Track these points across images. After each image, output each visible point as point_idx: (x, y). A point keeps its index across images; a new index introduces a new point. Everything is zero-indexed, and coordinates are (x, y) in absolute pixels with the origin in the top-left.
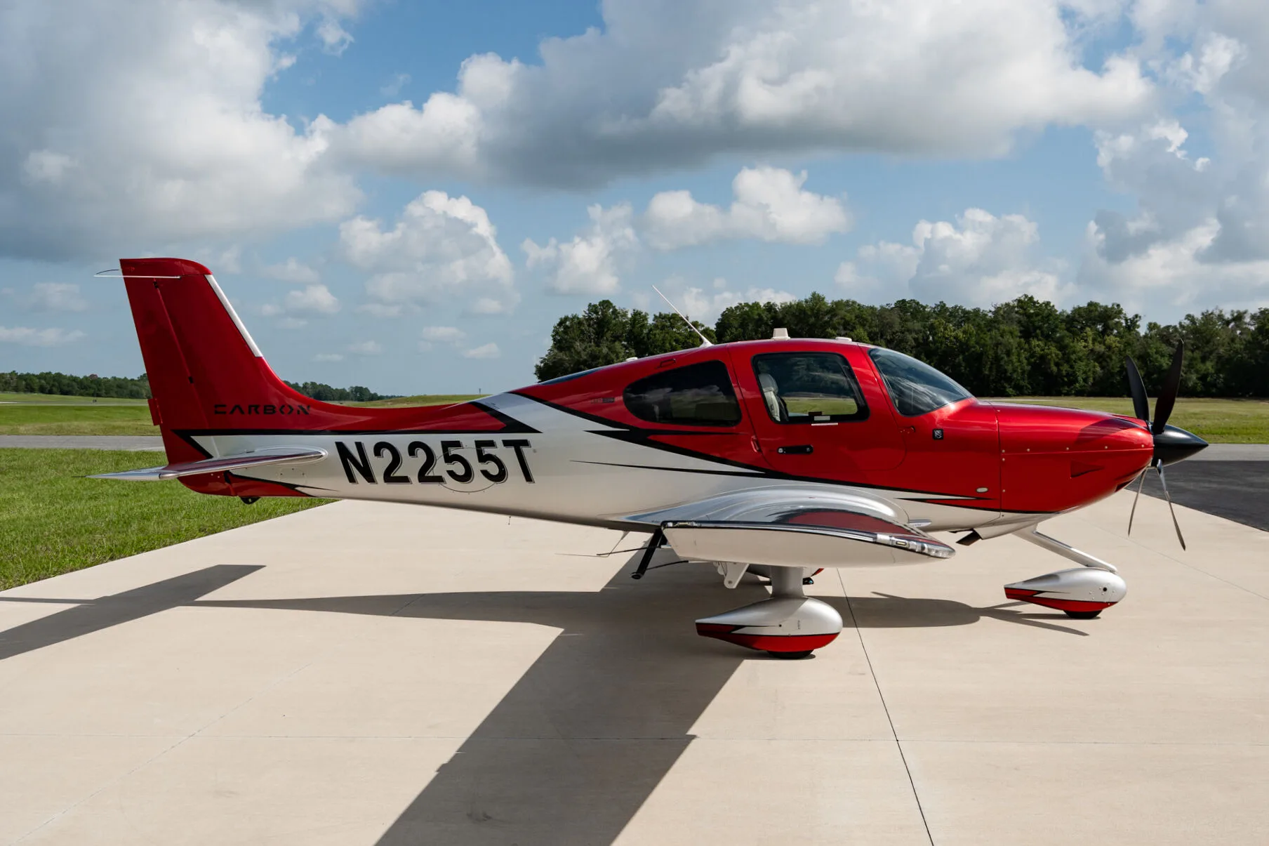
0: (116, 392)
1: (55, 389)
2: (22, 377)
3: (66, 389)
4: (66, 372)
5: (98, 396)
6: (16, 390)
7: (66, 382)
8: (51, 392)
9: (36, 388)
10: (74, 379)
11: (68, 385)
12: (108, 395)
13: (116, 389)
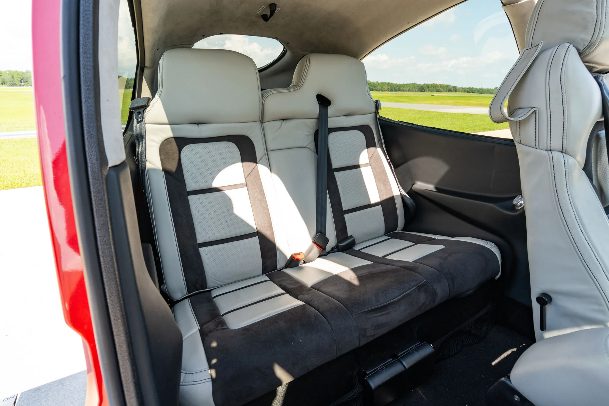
0: (487, 93)
1: (471, 92)
2: (463, 88)
3: (474, 91)
4: (475, 87)
5: (482, 93)
6: (461, 92)
7: (474, 89)
8: (470, 92)
9: (466, 91)
10: (476, 89)
11: (475, 91)
12: (484, 93)
13: (487, 92)
